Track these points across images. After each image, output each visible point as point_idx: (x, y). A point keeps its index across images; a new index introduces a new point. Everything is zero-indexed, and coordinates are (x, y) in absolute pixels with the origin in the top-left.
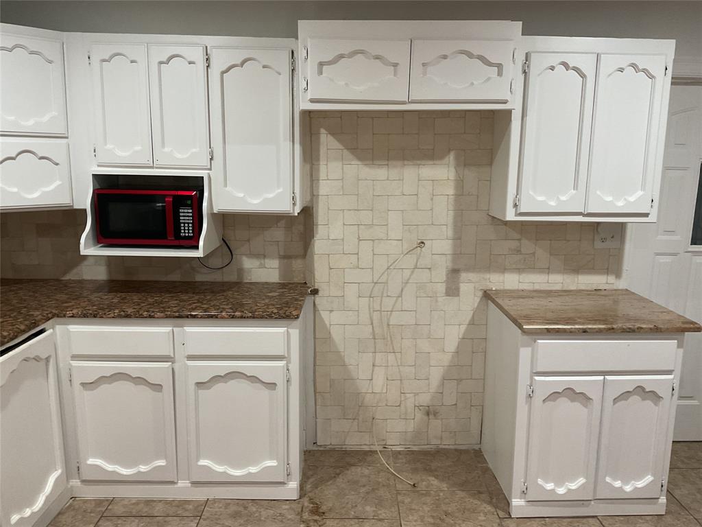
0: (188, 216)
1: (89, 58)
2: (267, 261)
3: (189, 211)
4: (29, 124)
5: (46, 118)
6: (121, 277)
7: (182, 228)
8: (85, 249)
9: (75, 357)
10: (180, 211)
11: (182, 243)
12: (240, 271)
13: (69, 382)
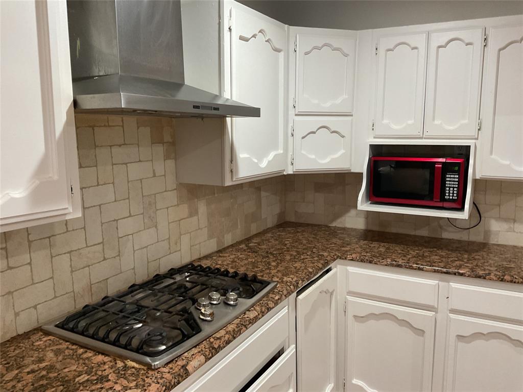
0: (454, 181)
1: (377, 49)
2: (516, 225)
3: (455, 176)
4: (327, 106)
5: (339, 101)
6: (376, 228)
7: (448, 192)
8: (361, 205)
9: (351, 293)
10: (447, 176)
11: (446, 205)
12: (487, 233)
13: (344, 312)
